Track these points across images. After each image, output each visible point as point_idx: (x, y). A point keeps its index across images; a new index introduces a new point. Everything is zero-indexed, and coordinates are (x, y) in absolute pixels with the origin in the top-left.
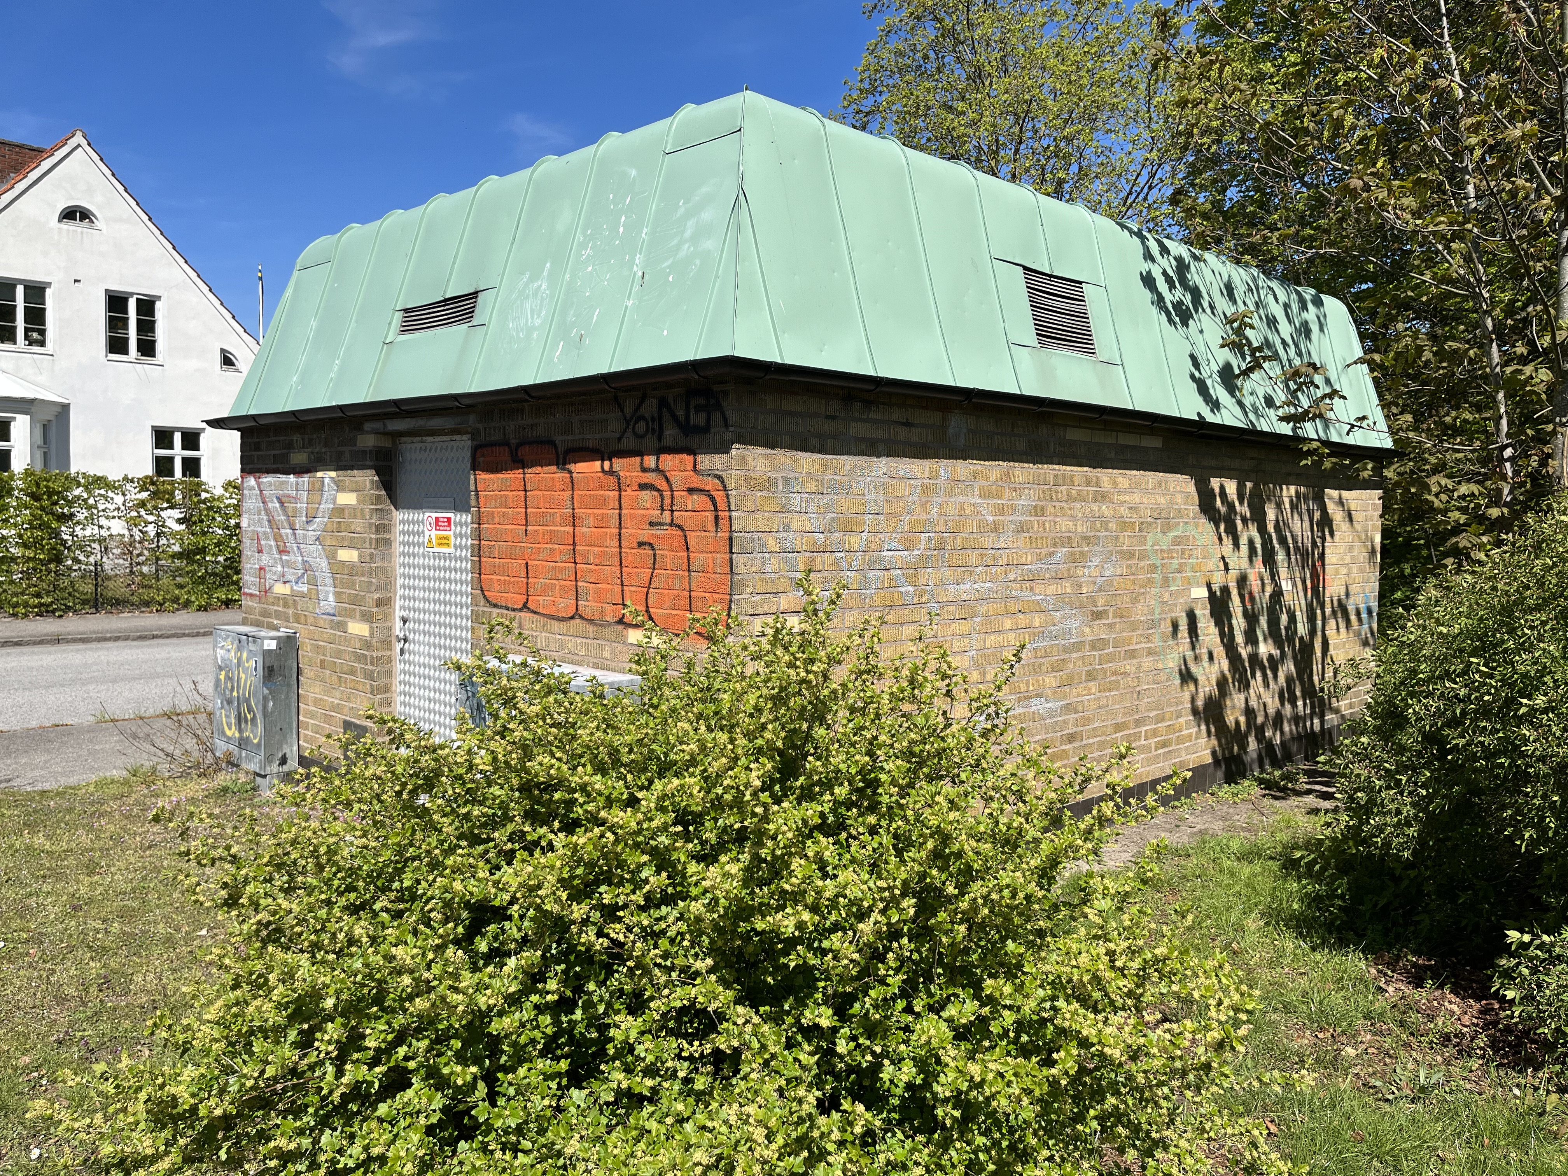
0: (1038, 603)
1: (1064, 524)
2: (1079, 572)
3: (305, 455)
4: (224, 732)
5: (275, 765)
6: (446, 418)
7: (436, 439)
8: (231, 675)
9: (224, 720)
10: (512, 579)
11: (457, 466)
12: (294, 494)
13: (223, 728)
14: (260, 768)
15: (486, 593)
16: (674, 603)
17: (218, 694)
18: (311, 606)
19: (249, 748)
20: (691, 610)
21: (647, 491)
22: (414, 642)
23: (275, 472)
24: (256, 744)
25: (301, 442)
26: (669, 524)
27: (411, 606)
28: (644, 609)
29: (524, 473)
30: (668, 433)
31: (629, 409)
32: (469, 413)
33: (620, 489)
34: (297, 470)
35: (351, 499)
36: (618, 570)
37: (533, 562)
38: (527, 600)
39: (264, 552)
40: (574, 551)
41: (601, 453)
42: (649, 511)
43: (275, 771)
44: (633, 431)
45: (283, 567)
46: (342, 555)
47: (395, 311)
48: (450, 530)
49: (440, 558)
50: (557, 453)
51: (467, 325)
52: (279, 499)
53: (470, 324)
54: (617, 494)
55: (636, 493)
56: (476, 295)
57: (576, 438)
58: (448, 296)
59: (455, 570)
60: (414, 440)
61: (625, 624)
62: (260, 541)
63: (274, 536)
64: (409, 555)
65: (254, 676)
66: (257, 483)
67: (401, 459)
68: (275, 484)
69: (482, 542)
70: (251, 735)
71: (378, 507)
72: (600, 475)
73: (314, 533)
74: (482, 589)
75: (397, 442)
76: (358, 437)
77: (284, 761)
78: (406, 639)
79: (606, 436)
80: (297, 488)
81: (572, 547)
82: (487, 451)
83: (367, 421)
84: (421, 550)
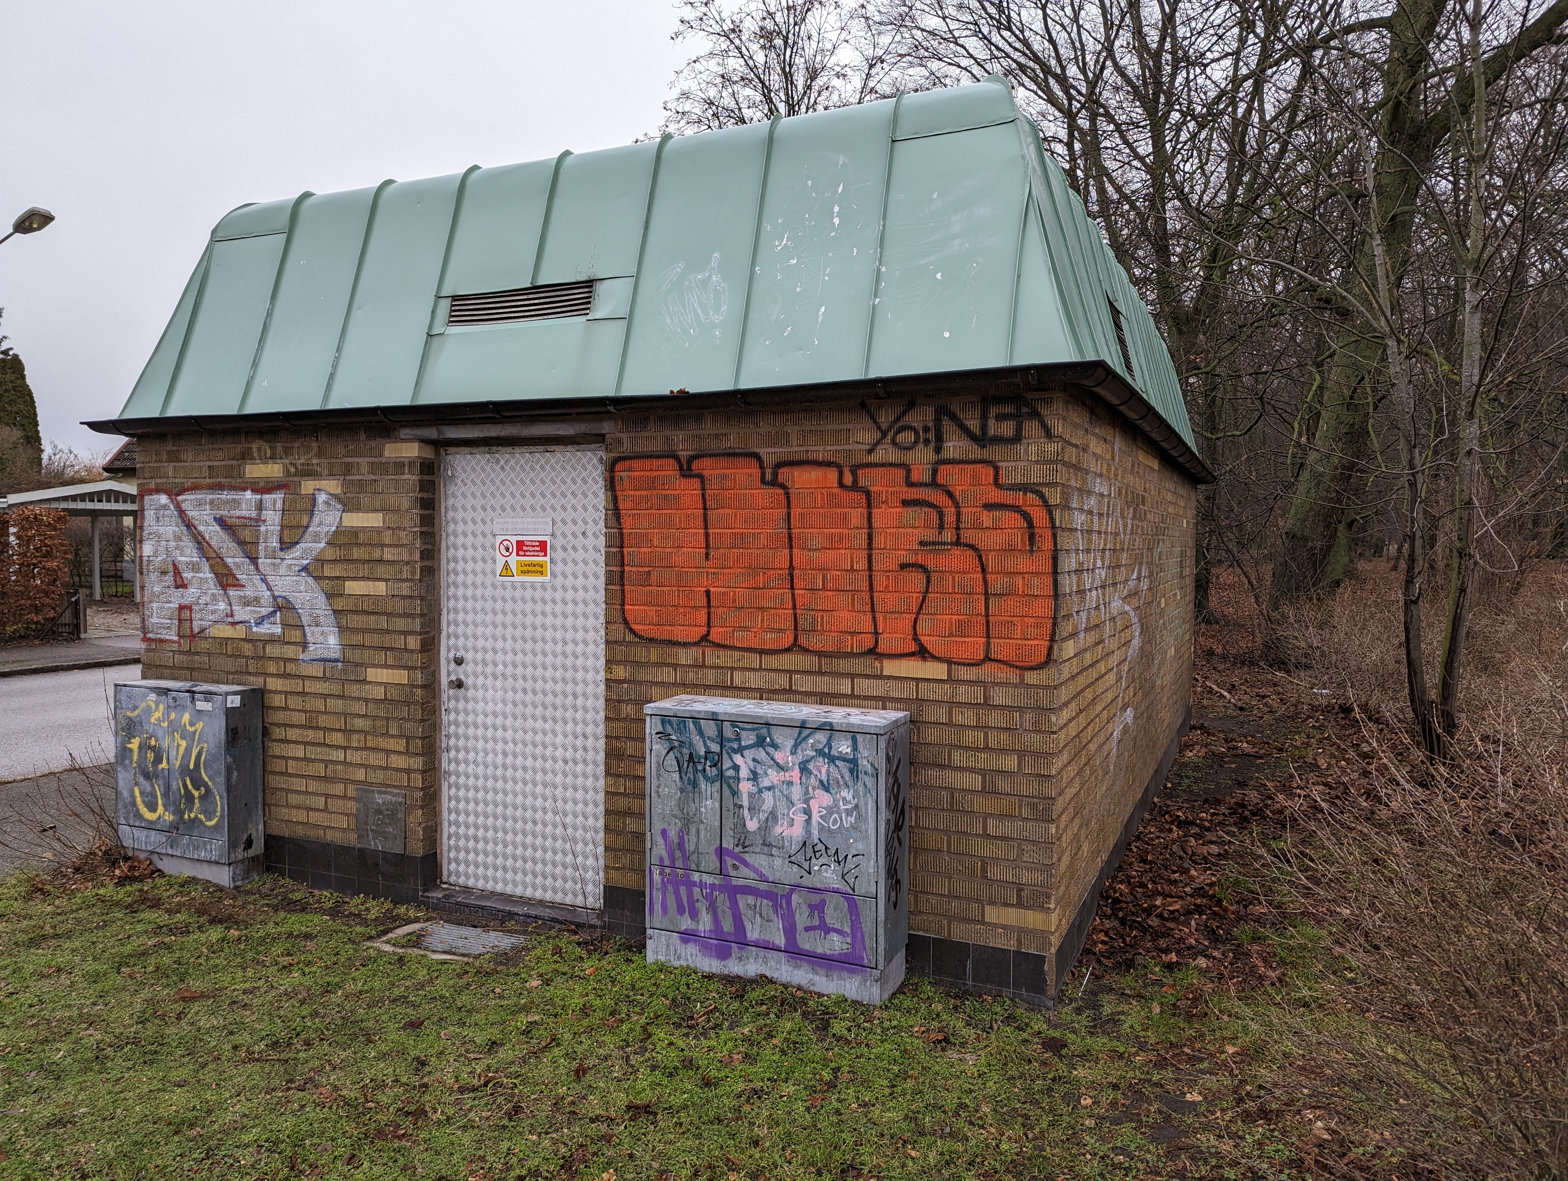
3: (276, 467)
4: (138, 815)
5: (240, 850)
6: (558, 426)
7: (517, 449)
8: (153, 743)
9: (139, 800)
10: (682, 610)
11: (558, 481)
12: (254, 514)
13: (138, 810)
14: (221, 856)
15: (633, 627)
16: (961, 629)
17: (125, 768)
18: (290, 651)
19: (196, 833)
20: (988, 637)
21: (916, 508)
22: (475, 687)
23: (212, 488)
24: (213, 827)
25: (269, 451)
26: (952, 544)
27: (469, 644)
28: (910, 637)
29: (703, 489)
30: (951, 444)
31: (885, 418)
32: (602, 420)
33: (869, 506)
34: (261, 485)
35: (374, 520)
36: (866, 597)
37: (719, 589)
38: (709, 632)
39: (189, 586)
40: (791, 575)
41: (839, 466)
42: (920, 530)
43: (240, 857)
44: (894, 443)
45: (231, 605)
46: (354, 587)
47: (438, 297)
48: (545, 555)
49: (525, 589)
50: (762, 467)
51: (584, 318)
52: (221, 522)
53: (588, 317)
54: (865, 511)
55: (898, 510)
56: (589, 284)
57: (795, 450)
58: (540, 282)
59: (554, 601)
60: (475, 450)
61: (878, 654)
62: (180, 573)
63: (211, 566)
64: (465, 585)
65: (207, 742)
66: (172, 501)
67: (450, 473)
68: (211, 502)
69: (627, 569)
70: (202, 817)
71: (424, 529)
72: (837, 491)
73: (296, 562)
74: (626, 622)
75: (442, 452)
76: (387, 446)
77: (249, 843)
78: (459, 685)
79: (847, 447)
80: (260, 507)
81: (787, 572)
82: (636, 464)
83: (405, 426)
84: (489, 580)
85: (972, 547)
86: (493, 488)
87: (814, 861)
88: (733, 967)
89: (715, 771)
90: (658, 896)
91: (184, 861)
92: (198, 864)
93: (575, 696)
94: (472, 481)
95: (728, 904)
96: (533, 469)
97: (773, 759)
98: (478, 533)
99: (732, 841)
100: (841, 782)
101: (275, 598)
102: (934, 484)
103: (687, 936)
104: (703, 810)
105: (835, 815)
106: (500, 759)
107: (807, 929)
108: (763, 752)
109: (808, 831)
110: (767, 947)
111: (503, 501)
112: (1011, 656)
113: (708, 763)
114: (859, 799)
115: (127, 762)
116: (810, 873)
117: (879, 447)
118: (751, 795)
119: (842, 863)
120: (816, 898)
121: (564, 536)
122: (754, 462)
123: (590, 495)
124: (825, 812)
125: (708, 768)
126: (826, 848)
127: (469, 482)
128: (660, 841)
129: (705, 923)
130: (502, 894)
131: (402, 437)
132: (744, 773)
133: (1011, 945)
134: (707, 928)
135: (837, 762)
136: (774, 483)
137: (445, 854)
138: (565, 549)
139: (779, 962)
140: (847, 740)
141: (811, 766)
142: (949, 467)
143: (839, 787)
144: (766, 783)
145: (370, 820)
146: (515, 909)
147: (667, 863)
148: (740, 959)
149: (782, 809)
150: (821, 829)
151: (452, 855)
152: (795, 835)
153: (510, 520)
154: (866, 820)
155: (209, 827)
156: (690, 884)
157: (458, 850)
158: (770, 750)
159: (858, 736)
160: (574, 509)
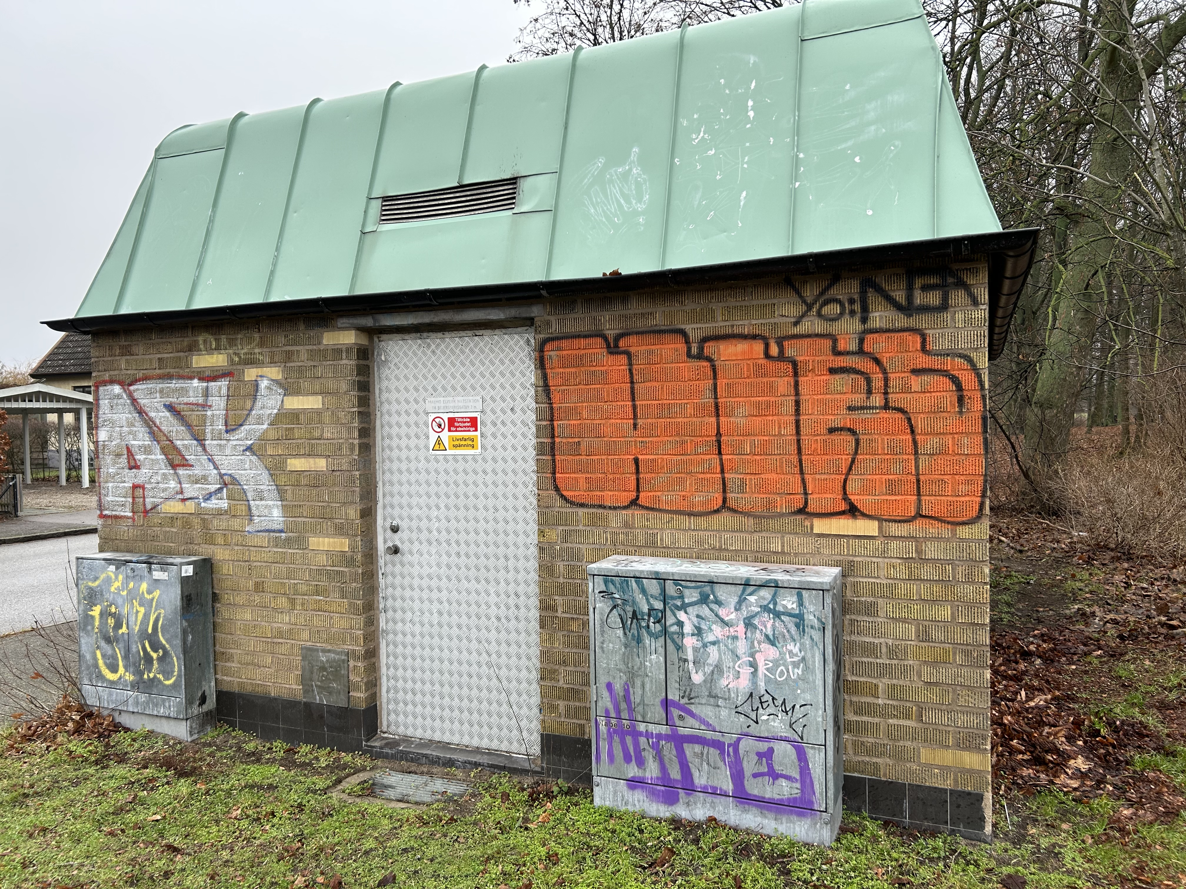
3: (221, 357)
4: (100, 677)
5: (195, 706)
6: (488, 311)
7: (447, 335)
8: (113, 610)
9: (101, 662)
10: (611, 477)
11: (487, 362)
12: (201, 401)
13: (100, 672)
14: (178, 712)
15: (564, 493)
16: (892, 488)
17: (88, 633)
18: (236, 524)
19: (155, 691)
20: (919, 494)
21: (843, 376)
22: (411, 553)
23: (162, 377)
24: (170, 685)
25: (214, 343)
26: (881, 408)
27: (405, 514)
28: (840, 497)
29: (630, 364)
30: (877, 314)
31: (810, 292)
32: (532, 304)
33: (796, 374)
34: (207, 374)
35: (313, 402)
36: (795, 459)
37: (648, 457)
38: (638, 497)
39: (142, 467)
40: (719, 442)
41: (765, 340)
42: (847, 396)
43: (196, 712)
44: (819, 315)
45: (180, 483)
46: (296, 464)
47: (369, 198)
48: (476, 430)
49: (457, 461)
50: (687, 342)
51: (509, 213)
52: (170, 408)
53: (514, 211)
54: (792, 381)
55: (825, 377)
56: (513, 181)
57: (720, 325)
58: (466, 182)
59: (485, 472)
60: (406, 336)
61: (808, 514)
62: (132, 455)
63: (162, 449)
64: (399, 460)
65: (164, 608)
66: (125, 391)
67: (383, 358)
68: (161, 391)
69: (557, 440)
70: (160, 676)
71: (361, 409)
72: (763, 361)
73: (241, 442)
74: (557, 489)
75: (376, 339)
76: (325, 334)
77: (203, 700)
78: (396, 551)
79: (772, 321)
80: (206, 393)
81: (714, 439)
82: (564, 343)
83: (342, 316)
84: (422, 454)
85: (901, 410)
86: (425, 371)
87: (761, 711)
88: (682, 812)
89: (658, 627)
90: (604, 746)
91: (143, 717)
92: (157, 720)
93: (506, 558)
94: (405, 364)
95: (674, 752)
96: (463, 352)
97: (717, 615)
98: (412, 412)
99: (677, 693)
100: (787, 635)
101: (221, 476)
102: (861, 352)
103: (634, 783)
104: (647, 664)
105: (782, 668)
106: (435, 618)
107: (755, 776)
108: (707, 609)
109: (754, 683)
110: (714, 792)
111: (434, 382)
112: (943, 512)
113: (652, 620)
114: (806, 652)
115: (89, 628)
116: (757, 723)
117: (804, 319)
118: (695, 650)
119: (790, 713)
120: (763, 746)
121: (493, 411)
122: (680, 338)
123: (517, 374)
124: (771, 664)
125: (651, 624)
126: (773, 699)
127: (401, 366)
128: (606, 694)
129: (652, 770)
130: (439, 742)
131: (339, 325)
132: (688, 628)
133: (948, 784)
134: (654, 775)
135: (782, 617)
136: (700, 356)
137: (384, 706)
138: (494, 424)
139: (726, 807)
140: (792, 595)
141: (756, 621)
142: (875, 335)
143: (785, 640)
144: (711, 638)
145: (315, 676)
146: (454, 757)
147: (613, 715)
148: (688, 804)
149: (727, 662)
150: (768, 681)
151: (390, 707)
152: (741, 687)
153: (442, 399)
154: (813, 672)
155: (168, 686)
156: (636, 734)
157: (397, 702)
158: (714, 607)
159: (804, 592)
160: (503, 387)
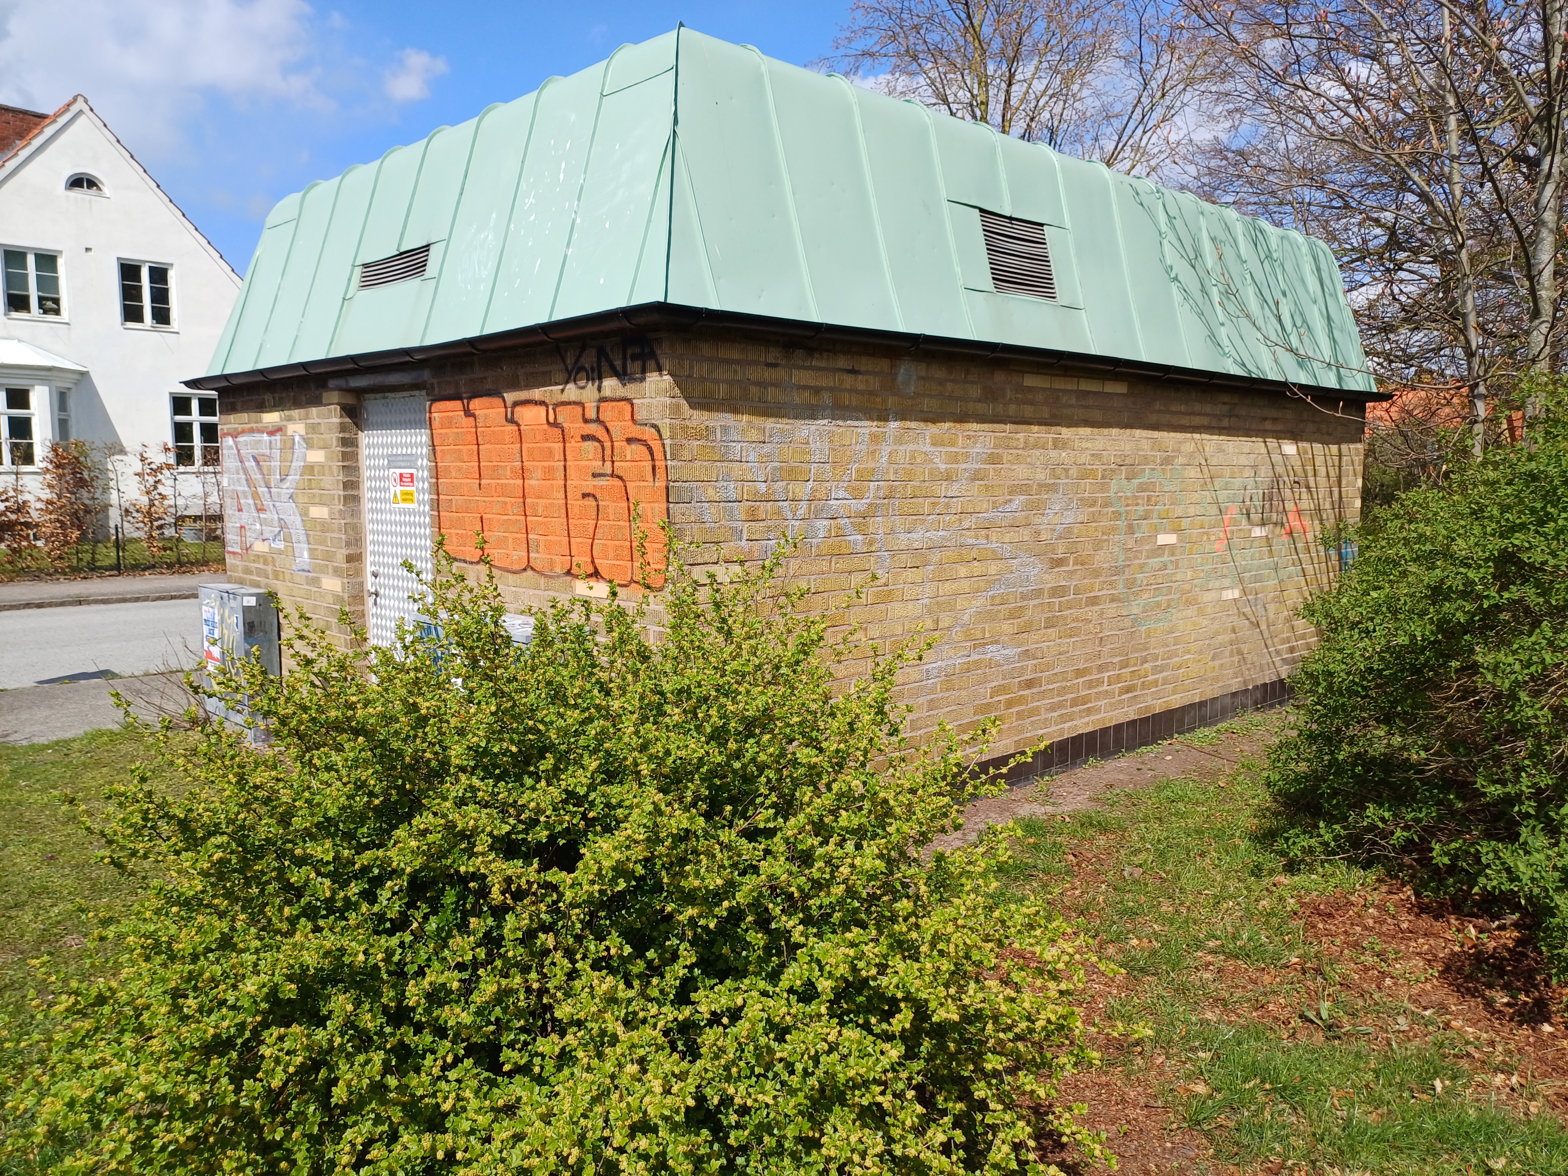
0: (994, 551)
1: (1021, 472)
2: (1037, 520)
3: (275, 415)
6: (402, 374)
7: (396, 395)
10: (470, 533)
11: (417, 421)
12: (269, 453)
16: (618, 553)
18: (288, 563)
20: (632, 560)
21: (589, 443)
22: (386, 597)
23: (250, 432)
25: (272, 401)
26: (609, 475)
27: (381, 561)
28: (590, 560)
29: (476, 427)
30: (606, 383)
31: (569, 359)
32: (425, 368)
33: (564, 440)
34: (269, 429)
35: (320, 456)
36: (565, 522)
37: (488, 516)
38: (483, 553)
39: (243, 510)
40: (524, 504)
41: (547, 406)
42: (593, 462)
44: (575, 382)
45: (261, 525)
46: (313, 511)
47: (354, 266)
48: (414, 485)
49: (405, 514)
51: (420, 279)
52: (254, 458)
53: (423, 278)
54: (562, 446)
55: (580, 444)
56: (426, 248)
57: (524, 393)
58: (402, 249)
59: (419, 525)
60: (378, 396)
61: (572, 575)
62: (239, 499)
63: (252, 494)
64: (376, 511)
65: (236, 631)
66: (235, 443)
67: (365, 416)
68: (251, 443)
69: (440, 497)
71: (345, 464)
72: (546, 427)
73: (287, 491)
75: (360, 399)
76: (324, 394)
78: (377, 594)
79: (550, 388)
80: (271, 446)
81: (522, 500)
82: (441, 405)
84: (388, 506)
85: (620, 478)
94: (376, 422)
98: (381, 466)
101: (280, 520)
102: (598, 420)
117: (567, 387)
121: (422, 468)
122: (501, 403)
131: (330, 386)
136: (512, 421)
138: (422, 480)
142: (606, 404)
